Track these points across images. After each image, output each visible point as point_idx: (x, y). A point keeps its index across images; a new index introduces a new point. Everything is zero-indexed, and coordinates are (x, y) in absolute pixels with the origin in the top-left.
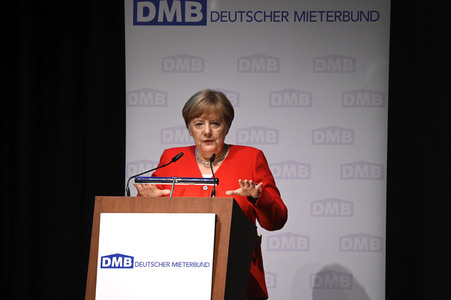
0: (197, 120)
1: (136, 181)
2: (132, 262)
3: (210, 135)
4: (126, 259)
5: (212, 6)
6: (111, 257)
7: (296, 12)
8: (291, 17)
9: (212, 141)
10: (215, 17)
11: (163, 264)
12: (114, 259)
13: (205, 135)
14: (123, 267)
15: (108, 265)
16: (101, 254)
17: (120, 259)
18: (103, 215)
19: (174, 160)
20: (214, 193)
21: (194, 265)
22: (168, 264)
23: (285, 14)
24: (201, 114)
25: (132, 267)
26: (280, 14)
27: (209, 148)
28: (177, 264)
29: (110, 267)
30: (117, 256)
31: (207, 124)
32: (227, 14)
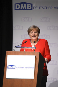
0: (31, 32)
1: (16, 48)
3: (34, 35)
5: (34, 5)
11: (22, 68)
16: (7, 65)
18: (8, 56)
19: (25, 43)
20: (35, 51)
21: (30, 68)
22: (24, 68)
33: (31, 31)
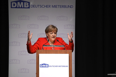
2: (48, 66)
4: (46, 65)
5: (31, 4)
6: (42, 64)
7: (52, 5)
8: (51, 7)
9: (54, 38)
10: (32, 6)
11: (56, 66)
12: (43, 65)
13: (53, 36)
14: (46, 67)
15: (42, 66)
16: (40, 64)
17: (45, 65)
21: (64, 66)
22: (57, 66)
23: (50, 6)
24: (52, 31)
25: (48, 67)
26: (48, 6)
27: (53, 39)
28: (60, 66)
29: (42, 67)
30: (44, 64)
31: (54, 33)
32: (35, 6)
33: (51, 31)
